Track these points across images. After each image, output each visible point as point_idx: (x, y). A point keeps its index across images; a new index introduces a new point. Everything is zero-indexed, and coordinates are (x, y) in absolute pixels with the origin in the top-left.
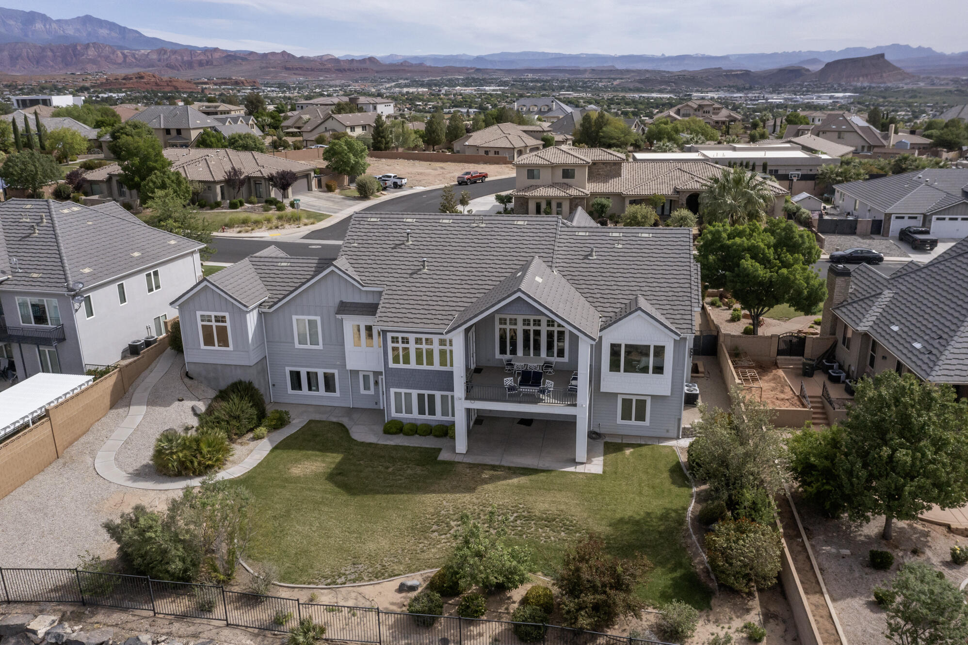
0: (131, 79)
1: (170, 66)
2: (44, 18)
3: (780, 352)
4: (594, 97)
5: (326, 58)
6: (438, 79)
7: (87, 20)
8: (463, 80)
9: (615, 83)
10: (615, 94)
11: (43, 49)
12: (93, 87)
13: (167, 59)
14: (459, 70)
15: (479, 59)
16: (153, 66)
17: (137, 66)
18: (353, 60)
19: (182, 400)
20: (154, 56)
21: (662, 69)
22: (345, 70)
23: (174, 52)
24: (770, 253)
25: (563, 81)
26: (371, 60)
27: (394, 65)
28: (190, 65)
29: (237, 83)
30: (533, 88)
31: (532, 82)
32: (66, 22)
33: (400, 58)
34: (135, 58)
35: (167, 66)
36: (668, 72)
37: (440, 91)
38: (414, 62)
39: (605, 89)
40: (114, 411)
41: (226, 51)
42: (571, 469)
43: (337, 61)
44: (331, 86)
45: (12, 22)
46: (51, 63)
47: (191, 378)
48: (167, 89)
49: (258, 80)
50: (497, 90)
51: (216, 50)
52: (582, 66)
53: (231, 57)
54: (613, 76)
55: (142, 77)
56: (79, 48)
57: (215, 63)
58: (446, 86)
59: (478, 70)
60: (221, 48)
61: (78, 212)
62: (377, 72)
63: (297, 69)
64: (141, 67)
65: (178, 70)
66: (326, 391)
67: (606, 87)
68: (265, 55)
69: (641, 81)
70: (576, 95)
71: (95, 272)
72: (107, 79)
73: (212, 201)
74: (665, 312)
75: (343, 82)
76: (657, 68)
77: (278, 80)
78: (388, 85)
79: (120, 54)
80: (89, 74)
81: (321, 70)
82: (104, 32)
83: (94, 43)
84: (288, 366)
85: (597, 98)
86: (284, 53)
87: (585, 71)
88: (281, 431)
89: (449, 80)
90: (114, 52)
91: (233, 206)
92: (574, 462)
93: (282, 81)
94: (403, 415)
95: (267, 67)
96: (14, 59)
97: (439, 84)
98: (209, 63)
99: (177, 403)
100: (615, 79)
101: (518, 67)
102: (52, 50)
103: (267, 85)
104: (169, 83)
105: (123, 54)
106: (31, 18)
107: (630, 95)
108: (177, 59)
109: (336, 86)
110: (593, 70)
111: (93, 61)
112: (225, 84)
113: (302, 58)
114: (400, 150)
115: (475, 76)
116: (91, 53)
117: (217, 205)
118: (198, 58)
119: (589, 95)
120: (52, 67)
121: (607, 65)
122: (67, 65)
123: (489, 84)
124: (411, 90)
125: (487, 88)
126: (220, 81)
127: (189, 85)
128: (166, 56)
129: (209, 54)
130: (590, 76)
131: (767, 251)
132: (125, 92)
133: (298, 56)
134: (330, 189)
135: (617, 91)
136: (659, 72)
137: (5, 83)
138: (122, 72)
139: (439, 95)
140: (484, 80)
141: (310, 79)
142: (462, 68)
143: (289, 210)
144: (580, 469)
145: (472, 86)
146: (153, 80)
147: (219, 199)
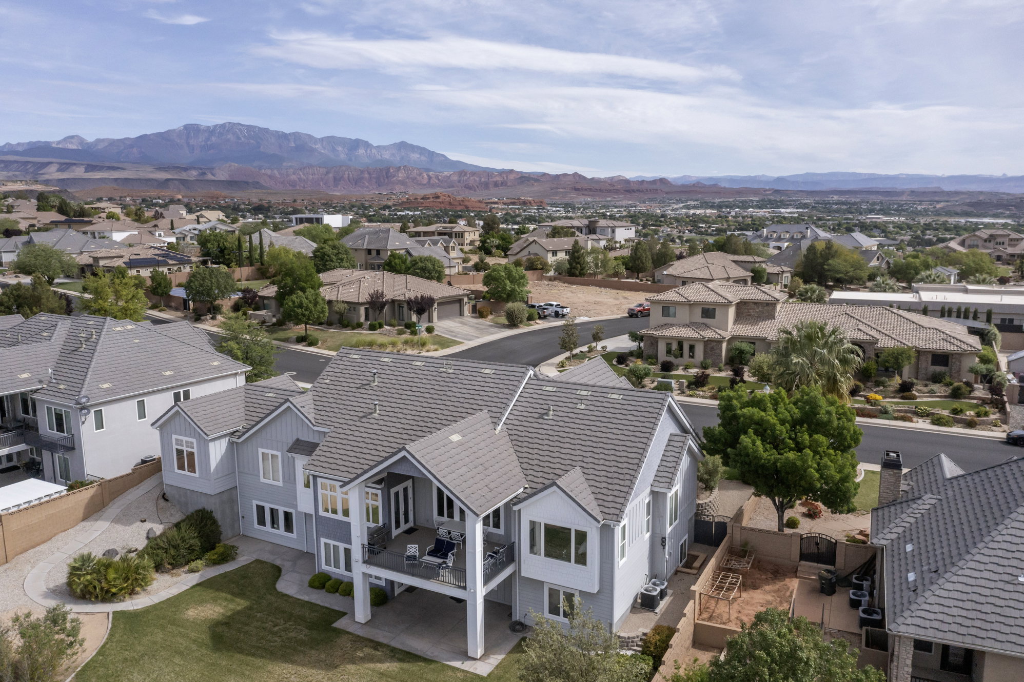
0: (428, 198)
1: (469, 187)
2: (367, 145)
3: (804, 557)
4: (908, 222)
5: (616, 179)
6: (731, 200)
7: (403, 145)
8: (758, 201)
9: (938, 206)
10: (936, 218)
11: (362, 172)
12: (394, 205)
13: (466, 180)
14: (755, 192)
15: (780, 180)
16: (453, 187)
17: (439, 186)
18: (643, 181)
19: (145, 521)
20: (455, 178)
21: (1001, 191)
22: (633, 191)
23: (473, 174)
24: (782, 431)
25: (874, 204)
26: (663, 181)
27: (686, 186)
28: (486, 186)
29: (525, 203)
30: (837, 211)
31: (837, 204)
32: (384, 148)
33: (695, 179)
34: (439, 180)
35: (465, 187)
36: (1008, 194)
37: (729, 213)
38: (707, 183)
39: (925, 213)
40: (84, 523)
41: (521, 173)
42: (457, 664)
43: (627, 182)
44: (616, 207)
45: (340, 149)
46: (367, 184)
47: (167, 500)
48: (459, 208)
49: (547, 200)
50: (794, 213)
51: (512, 171)
52: (899, 187)
53: (525, 179)
54: (937, 199)
55: (438, 197)
56: (391, 170)
57: (509, 184)
58: (738, 207)
59: (777, 192)
60: (516, 169)
61: (131, 330)
62: (667, 193)
63: (586, 190)
64: (442, 187)
65: (475, 191)
66: (286, 531)
67: (926, 210)
68: (557, 177)
69: (971, 205)
70: (885, 219)
71: (114, 387)
72: (408, 199)
73: (356, 321)
74: (598, 490)
75: (630, 202)
76: (996, 190)
77: (566, 200)
78: (676, 206)
79: (426, 176)
80: (394, 194)
81: (609, 191)
82: (415, 156)
83: (405, 166)
84: (255, 499)
85: (912, 222)
86: (575, 174)
87: (902, 193)
88: (218, 567)
89: (742, 202)
90: (420, 174)
91: (372, 328)
92: (464, 655)
93: (570, 201)
94: (331, 569)
95: (557, 188)
96: (337, 180)
97: (731, 206)
98: (503, 184)
99: (139, 523)
100: (938, 202)
101: (823, 188)
102: (369, 173)
103: (552, 205)
104: (461, 203)
105: (428, 176)
106: (356, 144)
107: (952, 220)
108: (475, 180)
109: (622, 207)
110: (913, 192)
111: (403, 183)
112: (514, 203)
113: (593, 179)
114: (599, 277)
115: (772, 198)
116: (401, 175)
117: (359, 326)
118: (494, 179)
119: (903, 219)
120: (367, 187)
121: (932, 186)
122: (379, 186)
123: (786, 206)
124: (698, 212)
125: (783, 210)
126: (509, 201)
127: (479, 205)
128: (465, 178)
129: (505, 176)
130: (909, 198)
131: (779, 427)
132: (421, 211)
133: (589, 177)
134: (482, 315)
135: (939, 215)
136: (996, 194)
137: (322, 201)
138: (421, 192)
139: (727, 217)
140: (781, 201)
141: (598, 199)
142: (759, 189)
143: (425, 334)
144: (467, 666)
145: (767, 208)
146: (448, 199)
147: (362, 319)
